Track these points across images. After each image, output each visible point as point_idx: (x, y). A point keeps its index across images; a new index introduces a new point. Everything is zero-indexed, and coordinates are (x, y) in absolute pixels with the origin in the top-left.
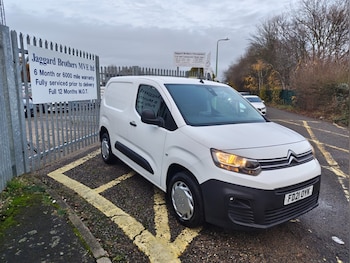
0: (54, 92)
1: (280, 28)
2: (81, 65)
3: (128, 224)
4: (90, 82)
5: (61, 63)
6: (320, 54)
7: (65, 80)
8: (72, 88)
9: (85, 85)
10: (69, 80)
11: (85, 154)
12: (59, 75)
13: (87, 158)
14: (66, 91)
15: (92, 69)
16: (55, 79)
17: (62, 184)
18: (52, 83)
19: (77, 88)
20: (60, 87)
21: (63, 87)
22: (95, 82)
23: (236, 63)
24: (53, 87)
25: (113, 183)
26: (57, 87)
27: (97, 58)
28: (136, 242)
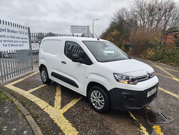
0: (6, 46)
1: (125, 14)
2: (20, 32)
3: (42, 104)
4: (25, 40)
5: (9, 31)
6: (144, 27)
7: (12, 39)
8: (16, 43)
9: (23, 42)
10: (14, 40)
11: (24, 76)
12: (8, 37)
13: (24, 78)
14: (12, 45)
15: (26, 34)
16: (6, 39)
17: (11, 90)
18: (5, 41)
19: (18, 44)
20: (9, 43)
21: (11, 43)
22: (28, 41)
23: (105, 31)
24: (5, 43)
25: (37, 88)
26: (8, 43)
27: (29, 28)
28: (44, 110)
